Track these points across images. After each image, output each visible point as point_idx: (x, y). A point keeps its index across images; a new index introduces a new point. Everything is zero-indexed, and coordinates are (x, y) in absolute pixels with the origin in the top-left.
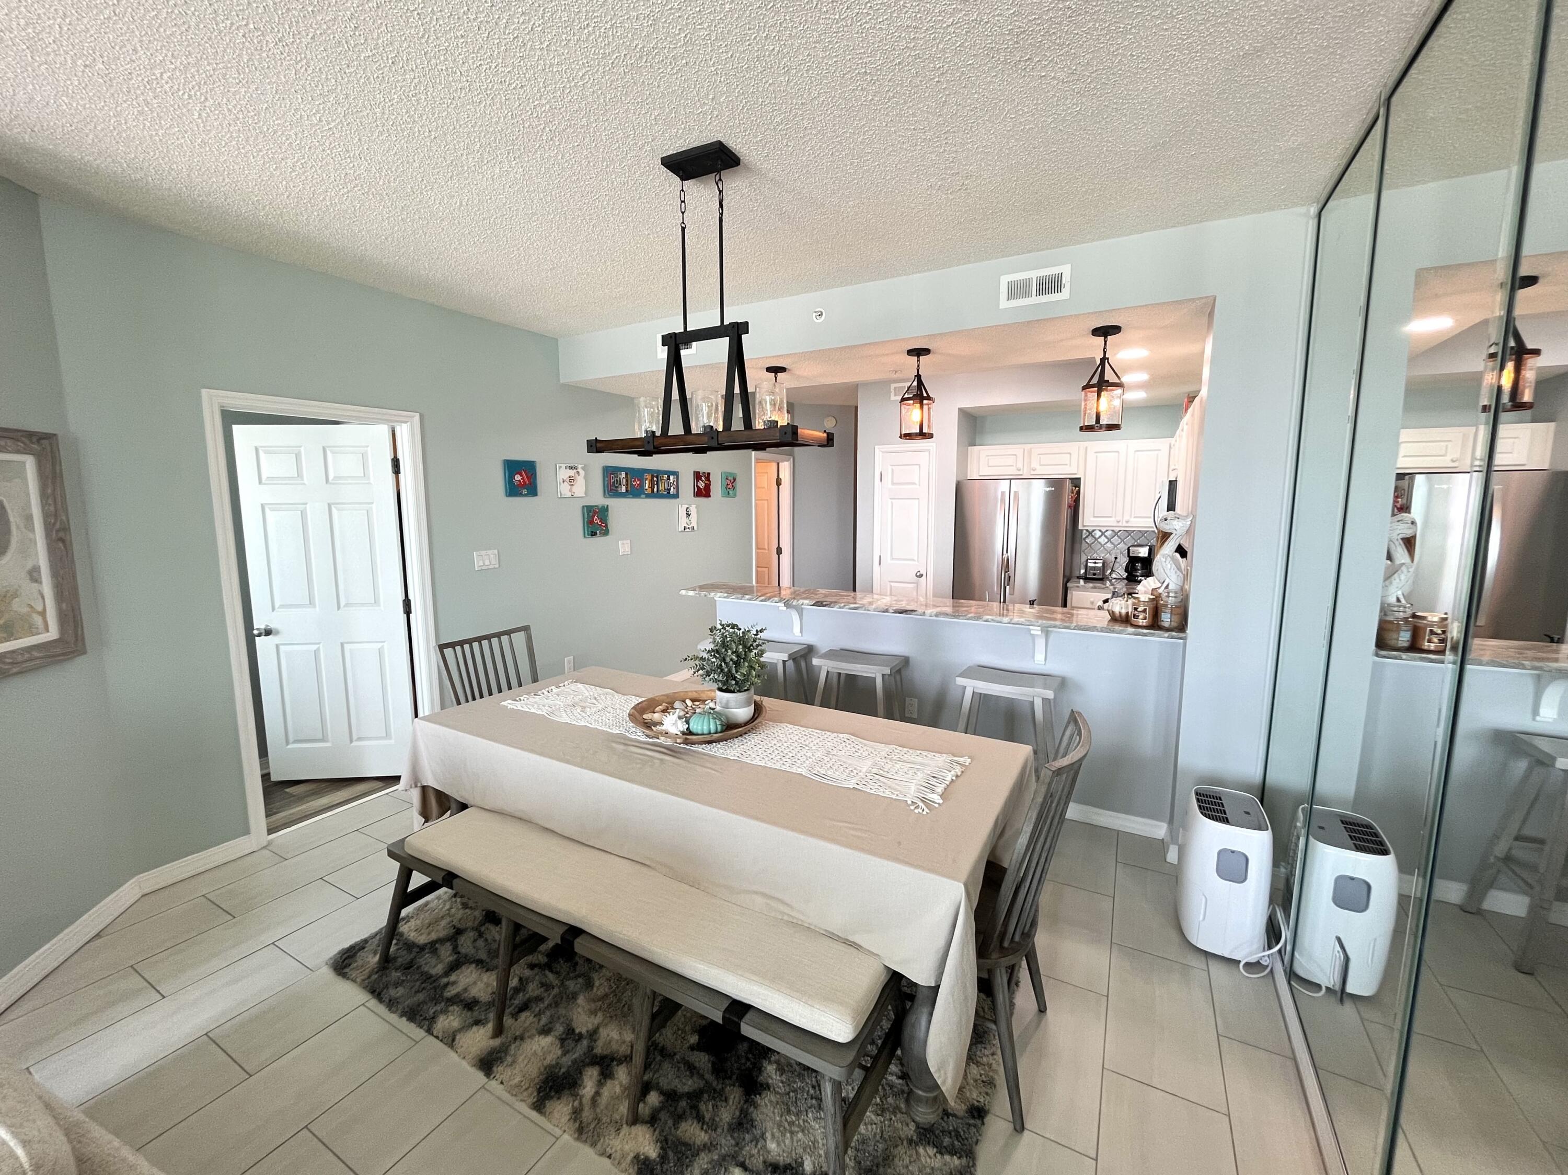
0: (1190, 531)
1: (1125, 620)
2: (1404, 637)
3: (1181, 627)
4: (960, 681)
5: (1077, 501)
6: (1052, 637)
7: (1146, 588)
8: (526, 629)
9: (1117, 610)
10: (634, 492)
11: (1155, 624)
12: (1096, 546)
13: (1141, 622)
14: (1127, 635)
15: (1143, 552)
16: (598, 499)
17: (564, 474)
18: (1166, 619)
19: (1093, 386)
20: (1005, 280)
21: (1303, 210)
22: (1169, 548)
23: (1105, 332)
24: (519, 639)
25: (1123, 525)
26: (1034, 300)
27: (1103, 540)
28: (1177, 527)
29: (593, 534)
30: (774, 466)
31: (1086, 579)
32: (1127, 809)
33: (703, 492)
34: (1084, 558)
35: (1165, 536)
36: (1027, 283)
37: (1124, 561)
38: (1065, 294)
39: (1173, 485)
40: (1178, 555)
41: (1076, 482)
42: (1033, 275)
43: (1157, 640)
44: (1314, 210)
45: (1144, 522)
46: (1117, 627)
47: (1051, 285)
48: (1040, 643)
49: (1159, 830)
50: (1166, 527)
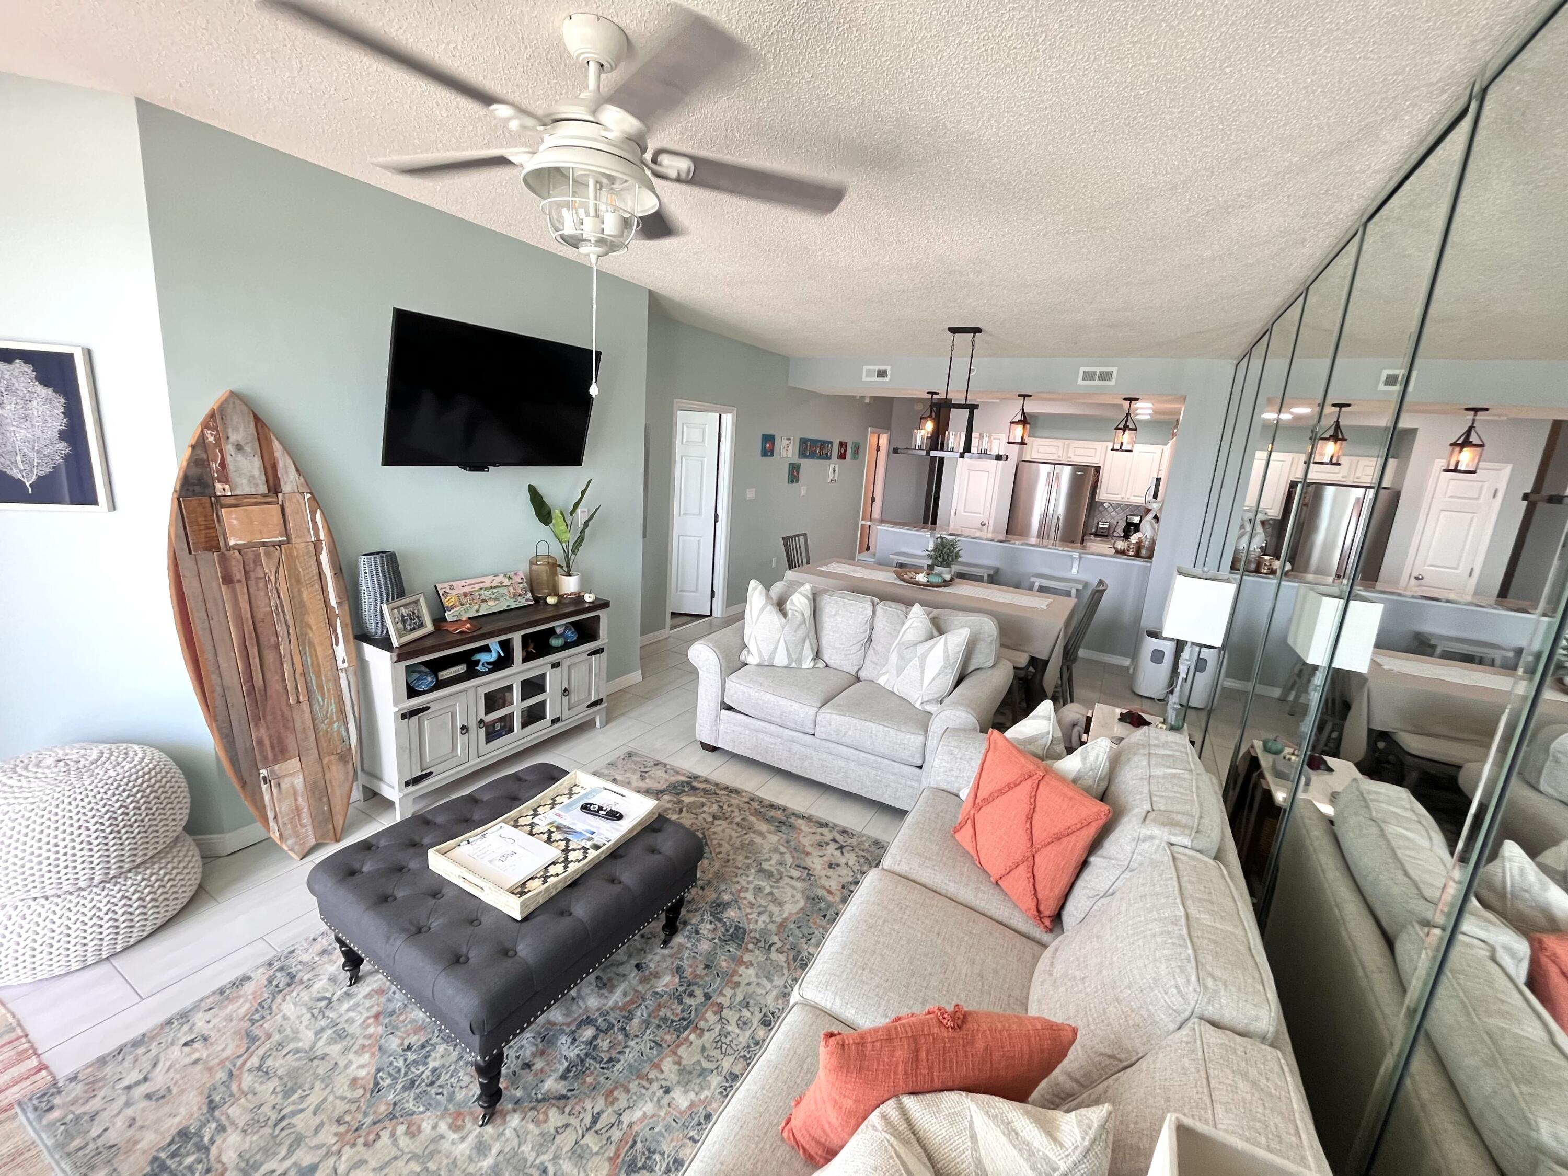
0: (1161, 509)
1: (1123, 553)
2: (1253, 566)
3: (1150, 557)
4: (1033, 579)
5: (1097, 482)
6: (1083, 560)
7: (1134, 538)
8: (804, 535)
9: (1119, 547)
10: (812, 456)
11: (1137, 555)
12: (1105, 513)
13: (1131, 553)
14: (1122, 560)
15: (1136, 520)
16: (796, 460)
17: (785, 442)
18: (1143, 552)
19: (1120, 429)
20: (1082, 369)
21: (1230, 361)
22: (1150, 516)
23: (1131, 400)
24: (802, 538)
25: (1126, 501)
26: (1096, 383)
27: (1110, 509)
28: (1155, 506)
29: (792, 482)
30: (876, 436)
31: (1096, 535)
32: (1111, 652)
33: (842, 456)
34: (1096, 521)
35: (1148, 511)
36: (1094, 373)
37: (1123, 525)
38: (1113, 382)
39: (1158, 480)
40: (1153, 521)
41: (1098, 469)
42: (1098, 370)
43: (1138, 563)
44: (1235, 362)
45: (1140, 501)
46: (1119, 556)
47: (1106, 376)
48: (1076, 563)
49: (1127, 662)
50: (1149, 506)
